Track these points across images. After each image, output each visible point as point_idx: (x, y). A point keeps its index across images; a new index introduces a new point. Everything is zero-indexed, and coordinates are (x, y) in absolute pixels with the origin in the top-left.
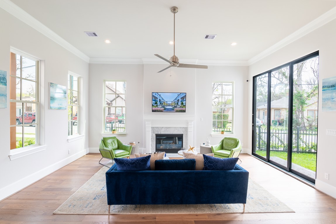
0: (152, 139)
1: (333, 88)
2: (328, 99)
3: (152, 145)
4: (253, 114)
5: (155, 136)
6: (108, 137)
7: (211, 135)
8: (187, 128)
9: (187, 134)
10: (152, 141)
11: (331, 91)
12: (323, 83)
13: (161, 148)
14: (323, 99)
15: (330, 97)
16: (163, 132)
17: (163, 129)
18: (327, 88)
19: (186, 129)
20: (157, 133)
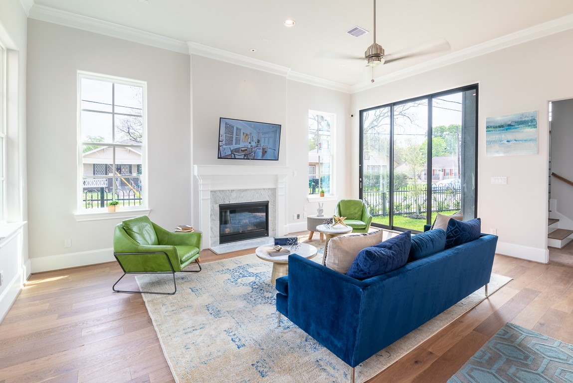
0: (213, 216)
1: (501, 128)
2: (495, 142)
3: (211, 229)
4: (360, 164)
5: (218, 209)
6: (133, 218)
7: (308, 199)
8: (275, 189)
9: (275, 201)
10: (212, 220)
11: (499, 132)
12: (487, 122)
13: (227, 232)
14: (487, 142)
15: (497, 139)
16: (234, 200)
17: (234, 195)
18: (493, 129)
19: (274, 191)
20: (222, 203)
